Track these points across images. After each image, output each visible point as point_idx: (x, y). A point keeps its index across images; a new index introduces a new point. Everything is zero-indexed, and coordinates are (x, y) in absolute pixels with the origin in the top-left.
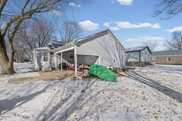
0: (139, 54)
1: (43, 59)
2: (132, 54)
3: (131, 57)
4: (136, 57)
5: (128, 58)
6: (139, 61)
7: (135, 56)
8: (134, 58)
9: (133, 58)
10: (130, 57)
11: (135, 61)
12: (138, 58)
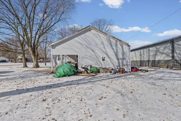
0: (171, 48)
1: (58, 59)
2: (161, 48)
3: (160, 53)
4: (167, 52)
5: (156, 54)
6: (171, 59)
7: (166, 50)
8: (165, 54)
9: (162, 53)
10: (158, 53)
11: (166, 59)
12: (170, 53)
